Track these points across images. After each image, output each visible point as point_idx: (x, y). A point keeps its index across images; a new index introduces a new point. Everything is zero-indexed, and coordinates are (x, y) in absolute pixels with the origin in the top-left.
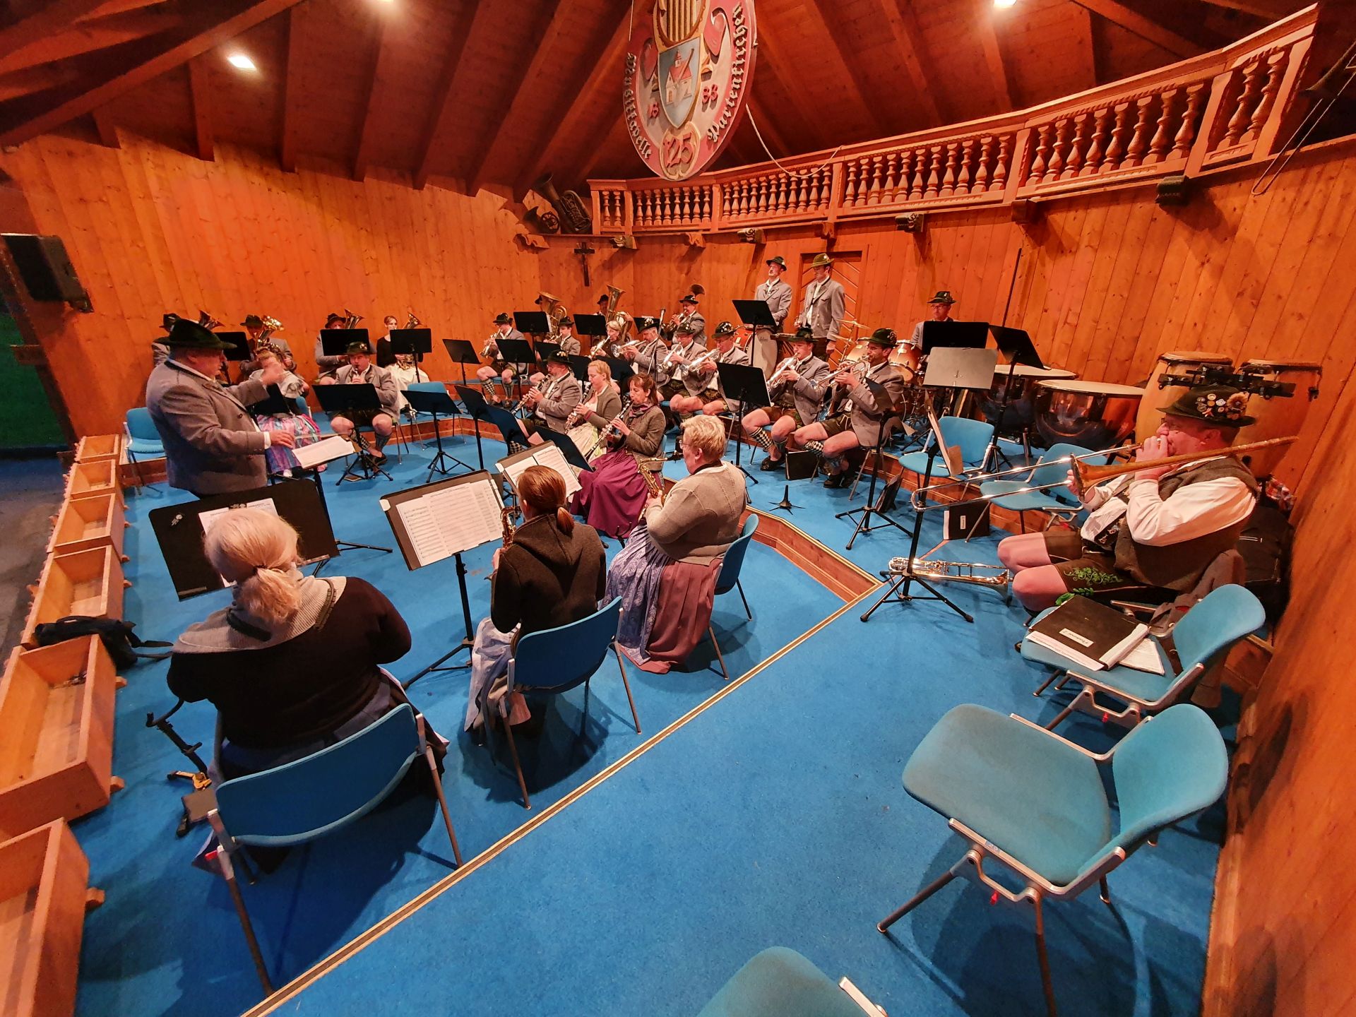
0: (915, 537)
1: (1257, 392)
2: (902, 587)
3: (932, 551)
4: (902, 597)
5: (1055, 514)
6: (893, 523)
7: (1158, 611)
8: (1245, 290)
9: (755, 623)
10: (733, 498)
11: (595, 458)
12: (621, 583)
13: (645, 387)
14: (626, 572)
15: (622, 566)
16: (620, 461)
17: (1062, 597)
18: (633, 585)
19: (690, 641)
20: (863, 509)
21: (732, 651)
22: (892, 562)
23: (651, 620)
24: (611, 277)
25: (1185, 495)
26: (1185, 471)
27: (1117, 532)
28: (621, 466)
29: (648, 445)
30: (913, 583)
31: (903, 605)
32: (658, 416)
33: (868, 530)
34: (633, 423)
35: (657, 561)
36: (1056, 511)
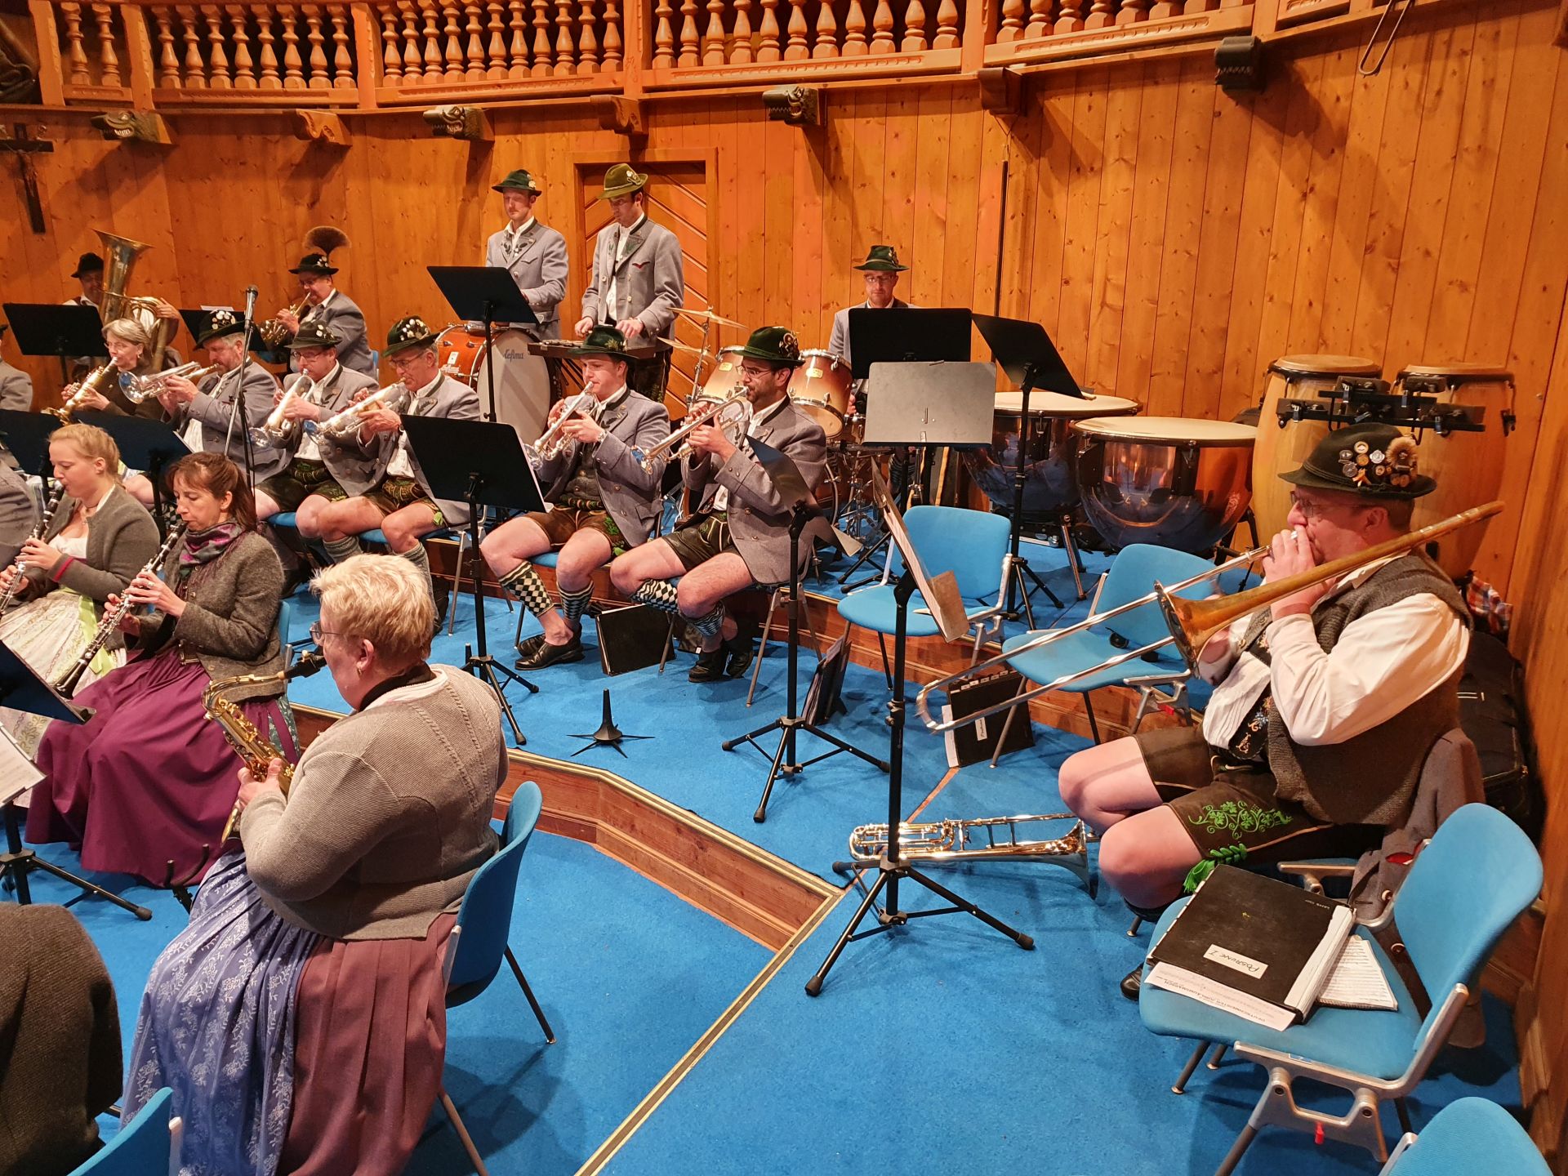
0: (893, 771)
1: (1432, 426)
2: (883, 893)
3: (931, 797)
4: (887, 918)
5: (1148, 691)
6: (844, 747)
7: (1357, 870)
8: (1374, 241)
9: (563, 1050)
10: (472, 754)
11: (93, 680)
12: (180, 1024)
13: (216, 487)
14: (190, 993)
15: (180, 975)
16: (168, 682)
17: (1193, 872)
18: (217, 1028)
19: (394, 1146)
20: (778, 724)
21: (514, 1136)
22: (854, 836)
23: (280, 1112)
24: (108, 213)
25: (1361, 638)
26: (1349, 588)
27: (1265, 726)
28: (171, 695)
29: (241, 633)
30: (906, 885)
31: (891, 936)
32: (261, 558)
33: (797, 770)
34: (193, 579)
35: (283, 949)
36: (1148, 683)
